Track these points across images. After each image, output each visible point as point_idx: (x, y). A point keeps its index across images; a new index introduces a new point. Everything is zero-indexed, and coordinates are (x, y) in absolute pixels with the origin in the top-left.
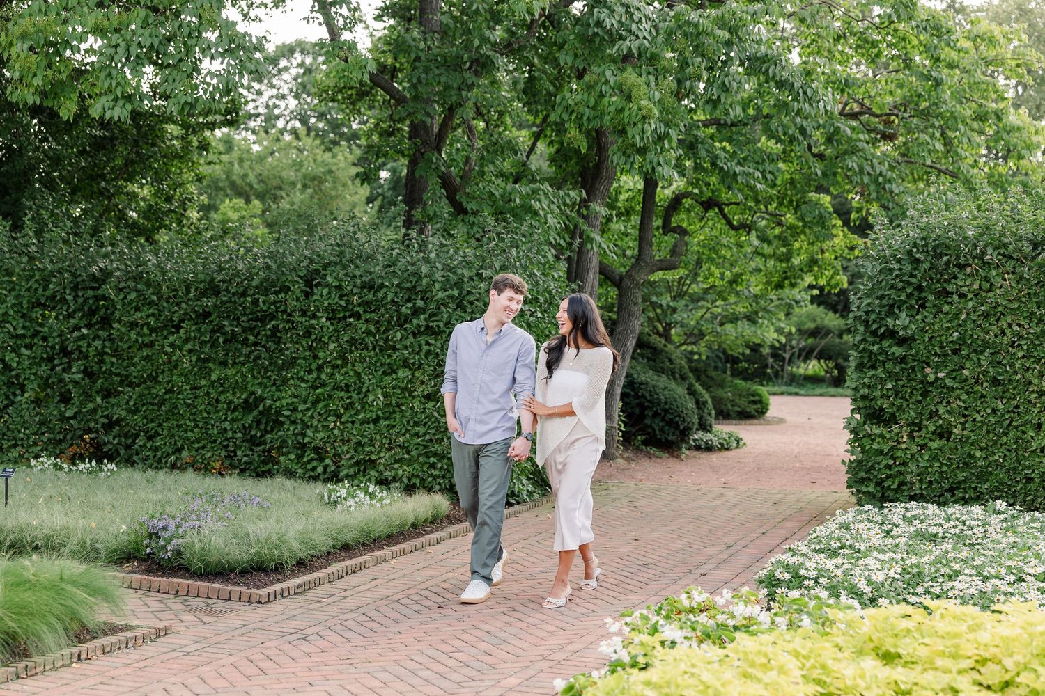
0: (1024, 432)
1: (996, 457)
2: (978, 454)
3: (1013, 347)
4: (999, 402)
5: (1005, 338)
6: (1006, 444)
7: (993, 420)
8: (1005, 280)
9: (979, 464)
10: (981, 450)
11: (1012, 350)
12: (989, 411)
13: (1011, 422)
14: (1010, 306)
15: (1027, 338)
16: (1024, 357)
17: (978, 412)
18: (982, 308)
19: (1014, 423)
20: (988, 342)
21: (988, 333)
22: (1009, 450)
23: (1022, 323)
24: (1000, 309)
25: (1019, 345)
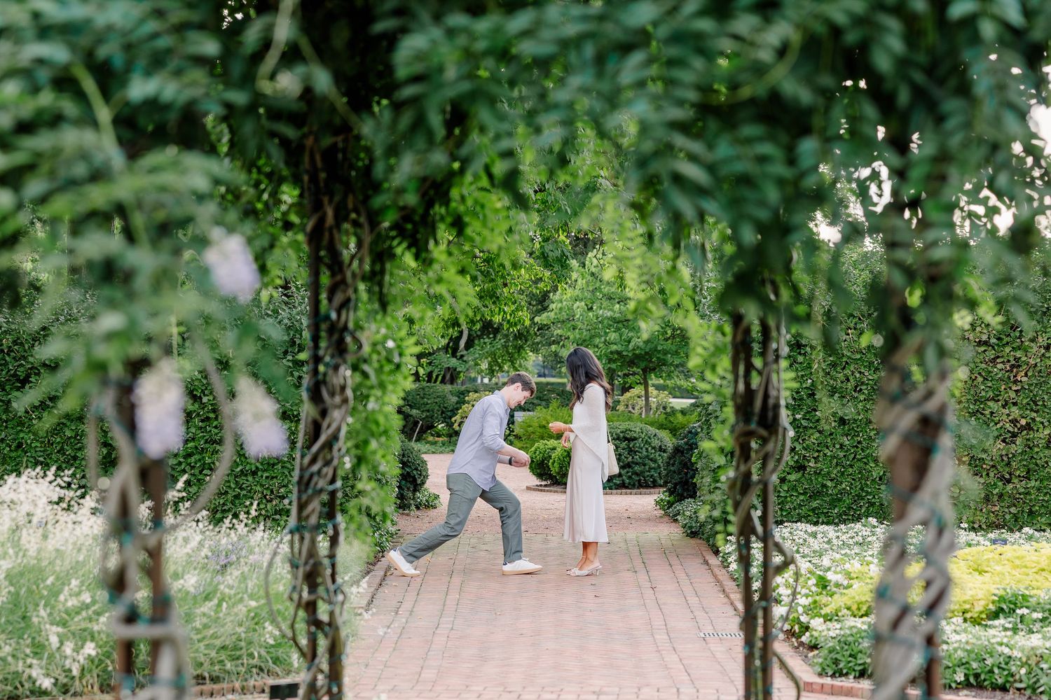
0: (865, 463)
1: (844, 486)
2: (829, 484)
3: (855, 391)
4: (846, 439)
5: (849, 384)
6: (851, 474)
7: (842, 454)
8: (848, 334)
9: (830, 492)
10: (831, 480)
11: (856, 395)
12: (838, 446)
13: (855, 456)
14: (853, 357)
15: (867, 384)
16: (865, 400)
17: (828, 448)
18: (831, 359)
19: (858, 456)
20: (835, 388)
21: (836, 381)
22: (853, 479)
23: (863, 371)
24: (845, 359)
25: (861, 390)
